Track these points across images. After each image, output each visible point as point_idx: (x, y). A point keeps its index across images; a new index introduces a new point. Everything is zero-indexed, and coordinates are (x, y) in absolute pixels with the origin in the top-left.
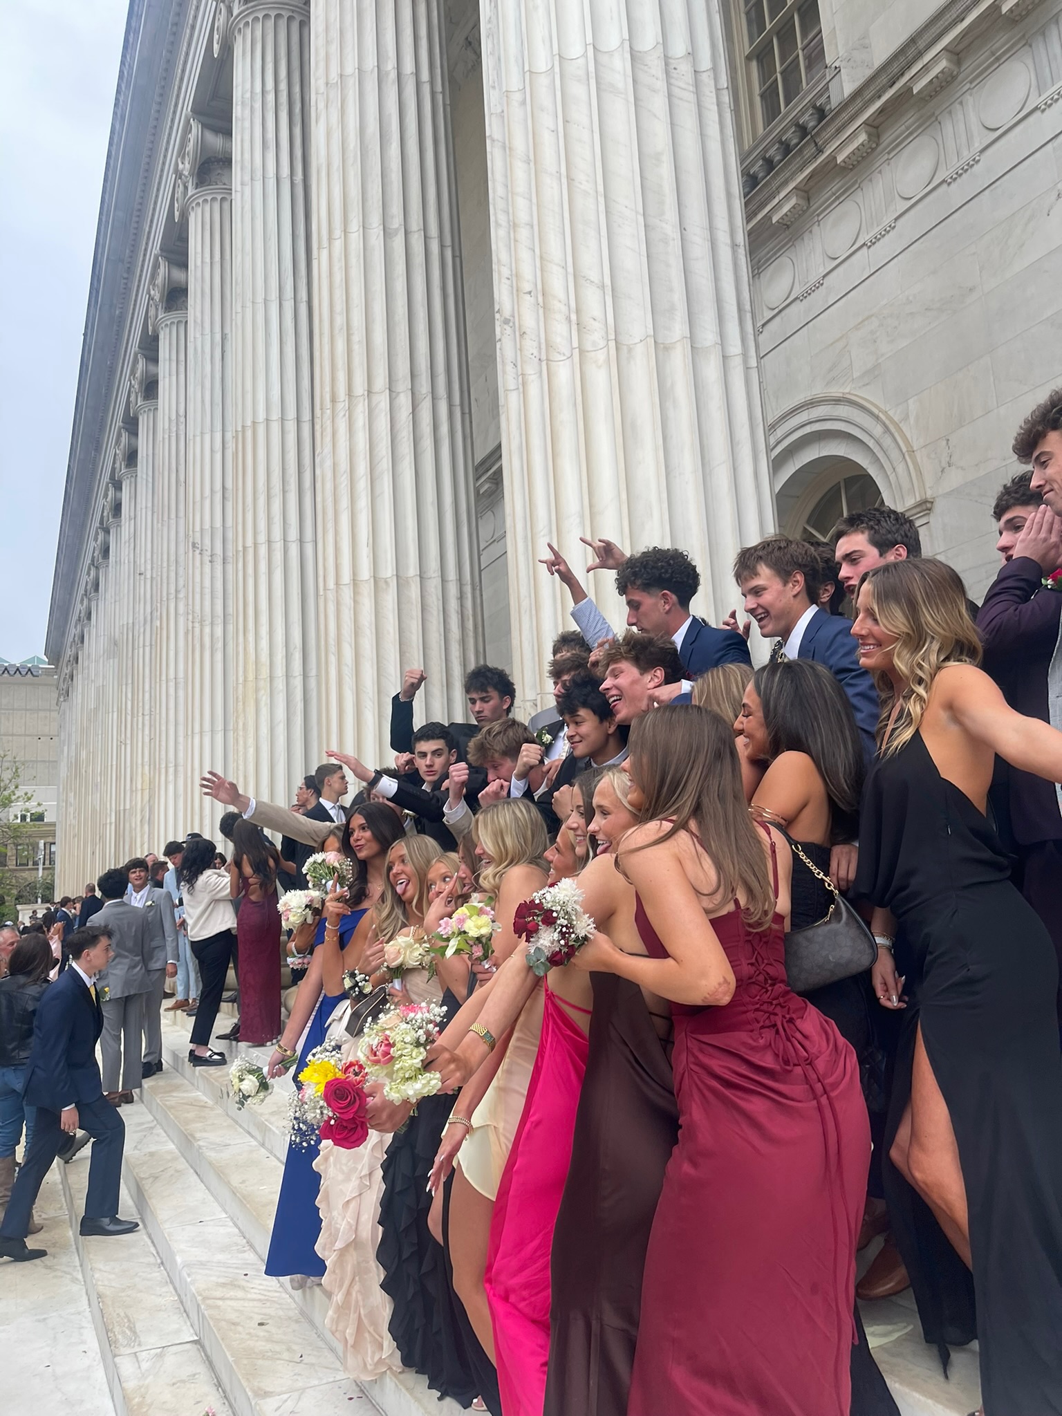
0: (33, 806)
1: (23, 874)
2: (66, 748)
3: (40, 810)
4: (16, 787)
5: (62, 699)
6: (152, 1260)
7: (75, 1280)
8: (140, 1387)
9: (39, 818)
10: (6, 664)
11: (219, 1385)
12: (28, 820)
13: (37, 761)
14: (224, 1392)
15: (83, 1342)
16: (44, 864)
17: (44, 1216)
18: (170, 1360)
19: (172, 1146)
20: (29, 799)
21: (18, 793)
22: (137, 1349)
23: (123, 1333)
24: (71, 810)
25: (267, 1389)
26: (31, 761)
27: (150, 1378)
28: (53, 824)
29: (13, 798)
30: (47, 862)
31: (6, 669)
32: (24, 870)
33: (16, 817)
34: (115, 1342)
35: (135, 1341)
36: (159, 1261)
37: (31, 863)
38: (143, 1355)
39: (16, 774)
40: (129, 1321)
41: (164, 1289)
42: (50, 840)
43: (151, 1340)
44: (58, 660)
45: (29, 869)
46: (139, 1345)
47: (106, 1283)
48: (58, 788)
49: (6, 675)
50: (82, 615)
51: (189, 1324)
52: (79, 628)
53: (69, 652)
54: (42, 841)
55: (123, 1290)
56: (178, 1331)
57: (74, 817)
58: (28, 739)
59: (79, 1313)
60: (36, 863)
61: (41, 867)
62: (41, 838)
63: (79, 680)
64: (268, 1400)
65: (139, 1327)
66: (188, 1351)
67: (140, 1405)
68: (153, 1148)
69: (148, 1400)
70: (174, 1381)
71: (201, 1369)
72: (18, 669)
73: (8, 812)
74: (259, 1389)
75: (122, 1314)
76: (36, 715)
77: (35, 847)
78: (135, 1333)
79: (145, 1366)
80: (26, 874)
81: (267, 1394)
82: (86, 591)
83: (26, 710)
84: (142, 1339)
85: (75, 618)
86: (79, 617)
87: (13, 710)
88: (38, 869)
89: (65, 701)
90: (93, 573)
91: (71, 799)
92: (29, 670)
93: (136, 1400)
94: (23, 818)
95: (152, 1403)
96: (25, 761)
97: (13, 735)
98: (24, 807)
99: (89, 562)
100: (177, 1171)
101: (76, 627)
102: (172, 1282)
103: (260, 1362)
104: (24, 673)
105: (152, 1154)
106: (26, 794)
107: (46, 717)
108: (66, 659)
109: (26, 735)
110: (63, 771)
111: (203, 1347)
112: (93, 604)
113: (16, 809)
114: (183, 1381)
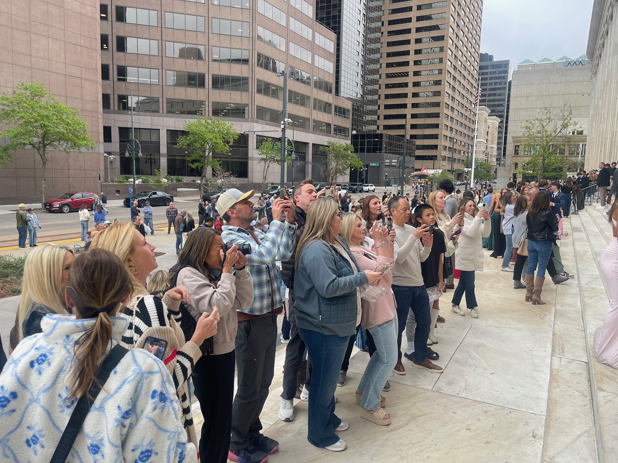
0: (578, 128)
1: (572, 158)
2: (593, 100)
3: (580, 130)
4: (570, 119)
5: (593, 76)
6: (580, 328)
7: (550, 325)
8: (558, 369)
9: (581, 133)
10: (570, 60)
11: (589, 381)
12: (576, 134)
13: (581, 106)
14: (590, 384)
15: (546, 347)
16: (582, 154)
17: (545, 299)
18: (574, 365)
19: (603, 287)
20: (576, 124)
21: (571, 122)
22: (562, 356)
23: (559, 349)
24: (594, 130)
25: (604, 389)
26: (579, 106)
27: (563, 368)
28: (586, 136)
29: (569, 124)
30: (583, 153)
31: (570, 63)
32: (573, 156)
33: (570, 133)
34: (554, 351)
35: (562, 353)
36: (583, 329)
37: (575, 153)
38: (563, 359)
39: (571, 113)
40: (563, 346)
41: (581, 340)
42: (584, 143)
43: (569, 356)
44: (593, 57)
45: (575, 156)
46: (563, 355)
47: (559, 330)
48: (589, 119)
49: (569, 66)
50: (604, 33)
51: (586, 355)
52: (602, 40)
53: (597, 53)
54: (581, 144)
55: (564, 335)
56: (581, 356)
57: (595, 134)
58: (578, 95)
59: (548, 337)
60: (578, 154)
61: (580, 155)
62: (581, 142)
63: (601, 66)
64: (602, 392)
65: (566, 349)
66: (582, 365)
67: (556, 375)
68: (594, 286)
69: (560, 374)
70: (572, 372)
71: (585, 373)
72: (575, 62)
73: (567, 130)
74: (600, 387)
75: (561, 343)
76: (582, 84)
77: (578, 147)
78: (563, 351)
79: (563, 363)
80: (573, 159)
81: (602, 390)
82: (607, 20)
83: (578, 82)
84: (565, 354)
85: (601, 35)
86: (603, 34)
87: (572, 82)
88: (579, 156)
89: (594, 77)
90: (610, 11)
91: (594, 125)
92: (580, 62)
93: (555, 373)
94: (573, 133)
95: (560, 376)
96: (576, 107)
97: (571, 94)
98: (574, 128)
99: (609, 4)
100: (601, 298)
101: (601, 40)
102: (585, 339)
103: (605, 378)
104: (578, 64)
105: (593, 288)
106: (575, 122)
107: (587, 84)
108: (596, 56)
109: (577, 94)
110: (591, 112)
111: (588, 365)
112: (610, 27)
113: (570, 129)
114: (576, 374)
